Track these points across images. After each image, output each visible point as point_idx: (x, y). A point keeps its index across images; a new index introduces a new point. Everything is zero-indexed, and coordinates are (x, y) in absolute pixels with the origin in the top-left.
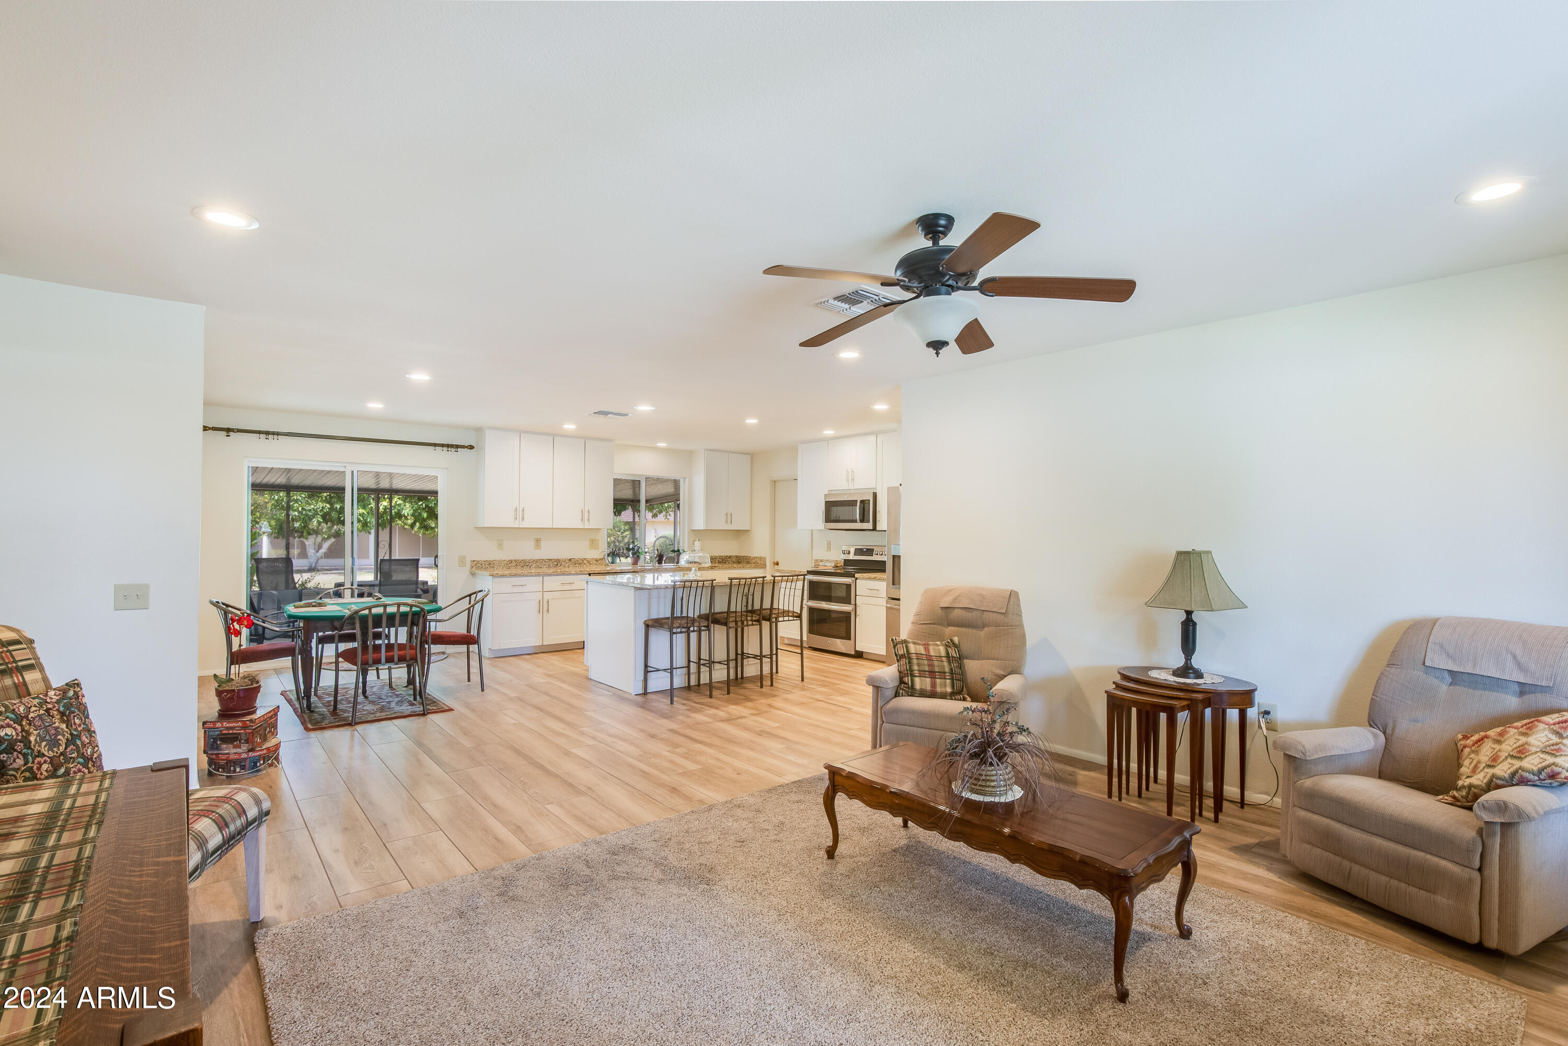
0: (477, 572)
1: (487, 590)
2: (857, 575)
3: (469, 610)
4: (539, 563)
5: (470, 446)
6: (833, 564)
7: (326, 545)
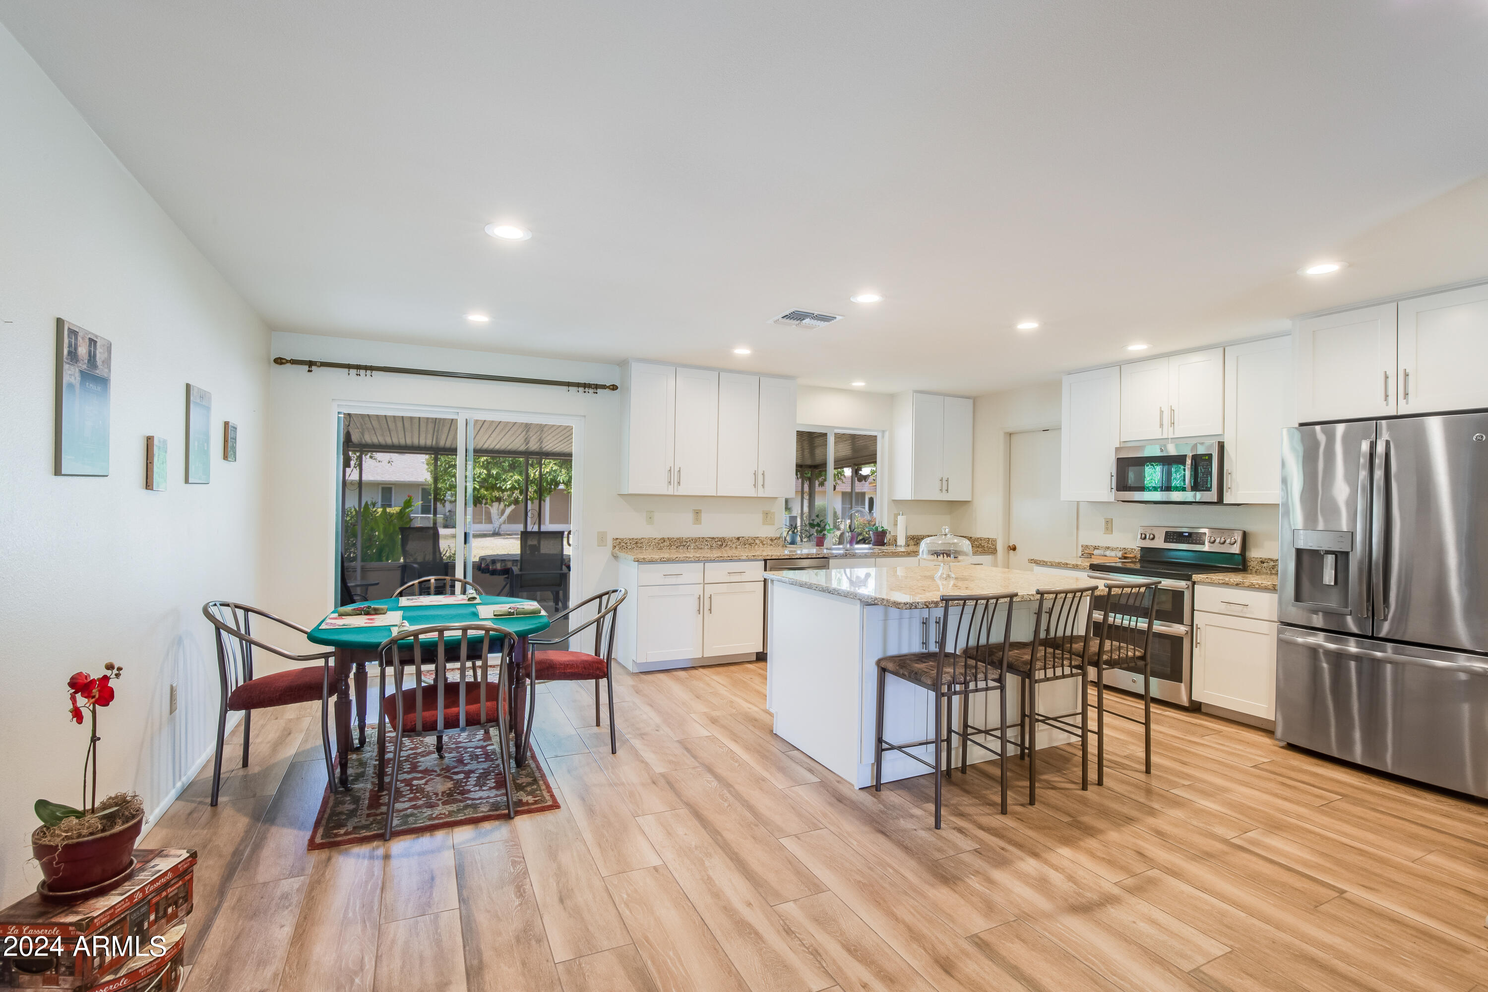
0: (622, 555)
1: (623, 591)
2: (1195, 577)
3: (599, 622)
4: (699, 542)
5: (613, 385)
6: (1120, 554)
7: (509, 510)
